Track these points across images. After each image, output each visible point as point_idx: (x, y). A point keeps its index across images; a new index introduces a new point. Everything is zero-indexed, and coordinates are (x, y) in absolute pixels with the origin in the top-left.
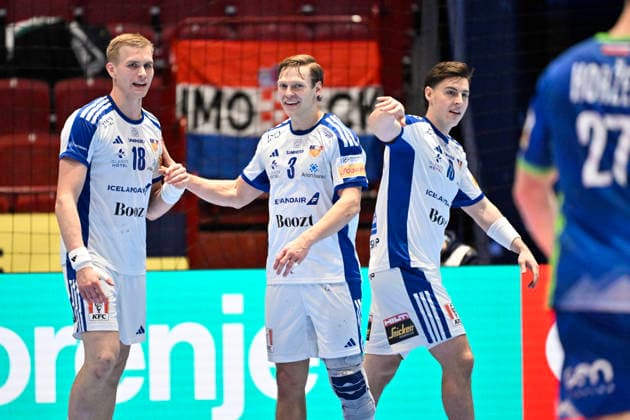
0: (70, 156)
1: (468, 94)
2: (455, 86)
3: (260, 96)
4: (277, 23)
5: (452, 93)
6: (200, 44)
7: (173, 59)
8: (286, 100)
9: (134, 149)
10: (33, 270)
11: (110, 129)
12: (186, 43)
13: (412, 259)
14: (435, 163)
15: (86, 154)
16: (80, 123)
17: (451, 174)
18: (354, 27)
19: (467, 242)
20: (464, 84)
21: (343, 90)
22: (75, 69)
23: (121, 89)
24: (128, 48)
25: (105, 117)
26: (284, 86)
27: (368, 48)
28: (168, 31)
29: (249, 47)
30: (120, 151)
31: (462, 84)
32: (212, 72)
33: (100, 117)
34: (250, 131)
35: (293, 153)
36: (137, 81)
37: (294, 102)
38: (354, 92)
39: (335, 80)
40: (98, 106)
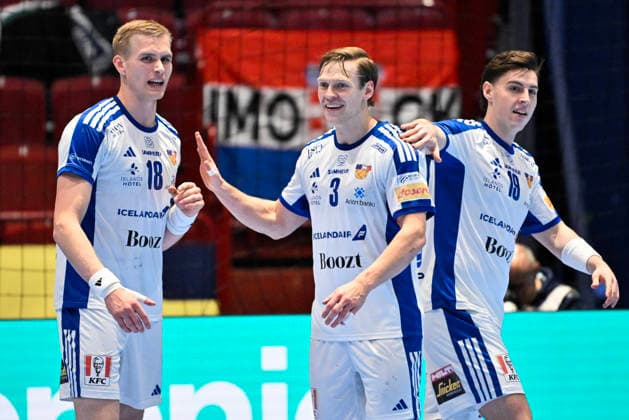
0: (70, 172)
1: (536, 90)
2: (521, 80)
3: (308, 98)
4: (330, 7)
5: (516, 88)
6: (234, 33)
7: (199, 52)
8: (326, 102)
9: (149, 164)
10: (24, 316)
11: (119, 137)
12: (216, 33)
13: (458, 298)
14: (491, 179)
15: (90, 169)
16: (83, 131)
17: (515, 192)
18: (426, 13)
19: (566, 282)
20: (531, 78)
21: (411, 91)
22: (76, 65)
23: (132, 87)
24: (141, 37)
25: (113, 124)
26: (325, 85)
27: (442, 39)
28: (194, 17)
29: (294, 38)
30: (133, 166)
31: (528, 78)
32: (248, 69)
33: (108, 123)
34: (296, 142)
35: (335, 172)
36: (152, 77)
37: (336, 106)
38: (426, 94)
39: (401, 79)
40: (105, 110)
